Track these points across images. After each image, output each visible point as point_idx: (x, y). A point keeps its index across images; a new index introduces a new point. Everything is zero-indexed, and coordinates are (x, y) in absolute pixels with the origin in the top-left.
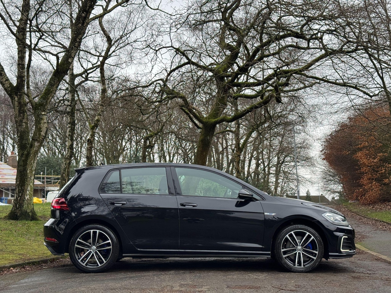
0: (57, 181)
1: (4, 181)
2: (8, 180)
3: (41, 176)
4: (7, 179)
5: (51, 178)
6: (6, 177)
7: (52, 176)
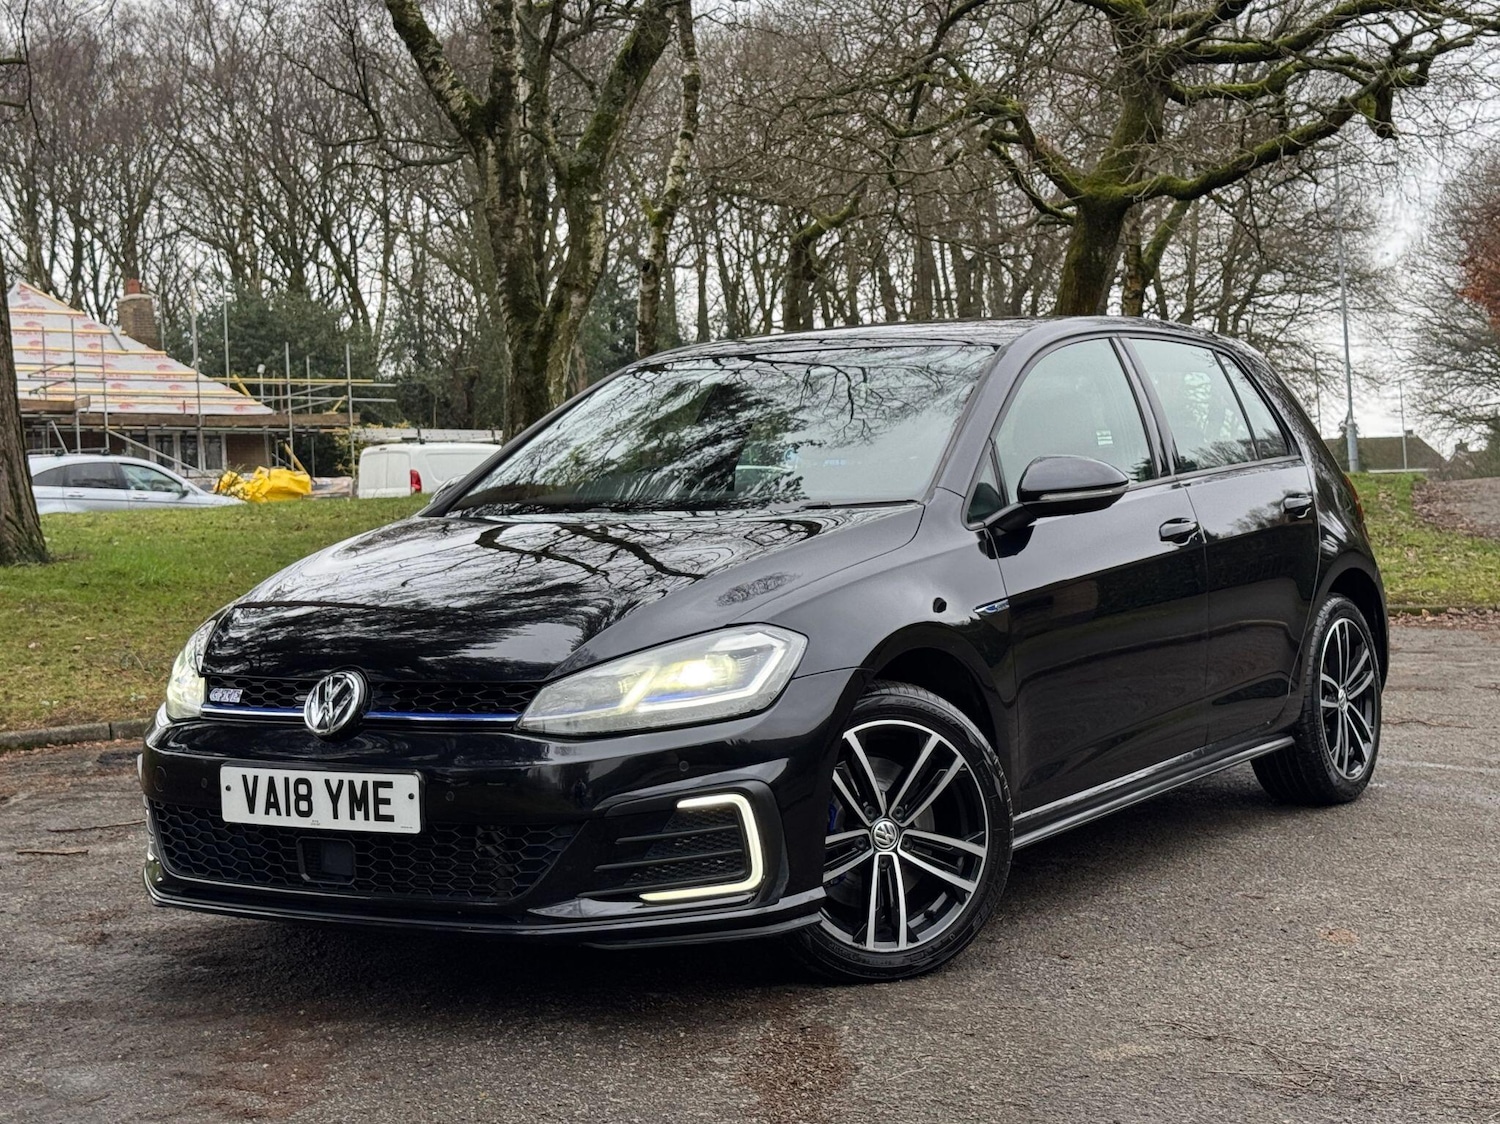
0: (330, 399)
1: (128, 405)
2: (140, 399)
3: (261, 381)
4: (136, 395)
5: (305, 388)
6: (134, 387)
7: (308, 381)
